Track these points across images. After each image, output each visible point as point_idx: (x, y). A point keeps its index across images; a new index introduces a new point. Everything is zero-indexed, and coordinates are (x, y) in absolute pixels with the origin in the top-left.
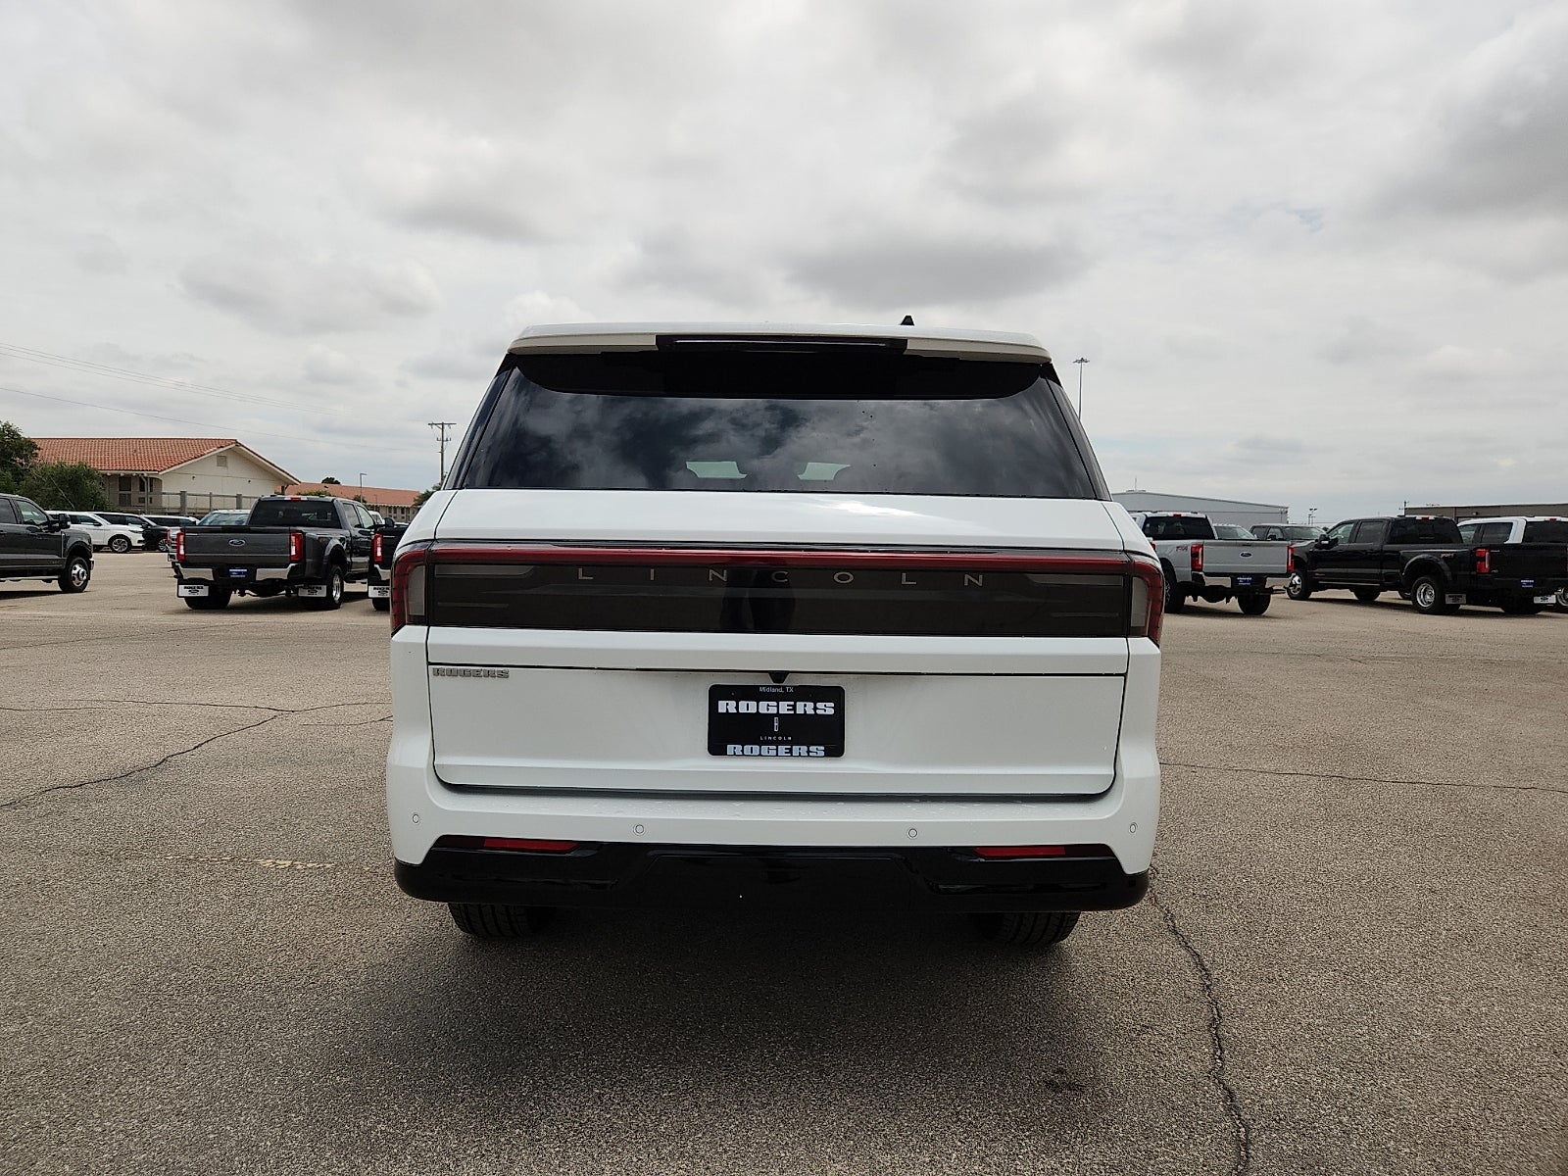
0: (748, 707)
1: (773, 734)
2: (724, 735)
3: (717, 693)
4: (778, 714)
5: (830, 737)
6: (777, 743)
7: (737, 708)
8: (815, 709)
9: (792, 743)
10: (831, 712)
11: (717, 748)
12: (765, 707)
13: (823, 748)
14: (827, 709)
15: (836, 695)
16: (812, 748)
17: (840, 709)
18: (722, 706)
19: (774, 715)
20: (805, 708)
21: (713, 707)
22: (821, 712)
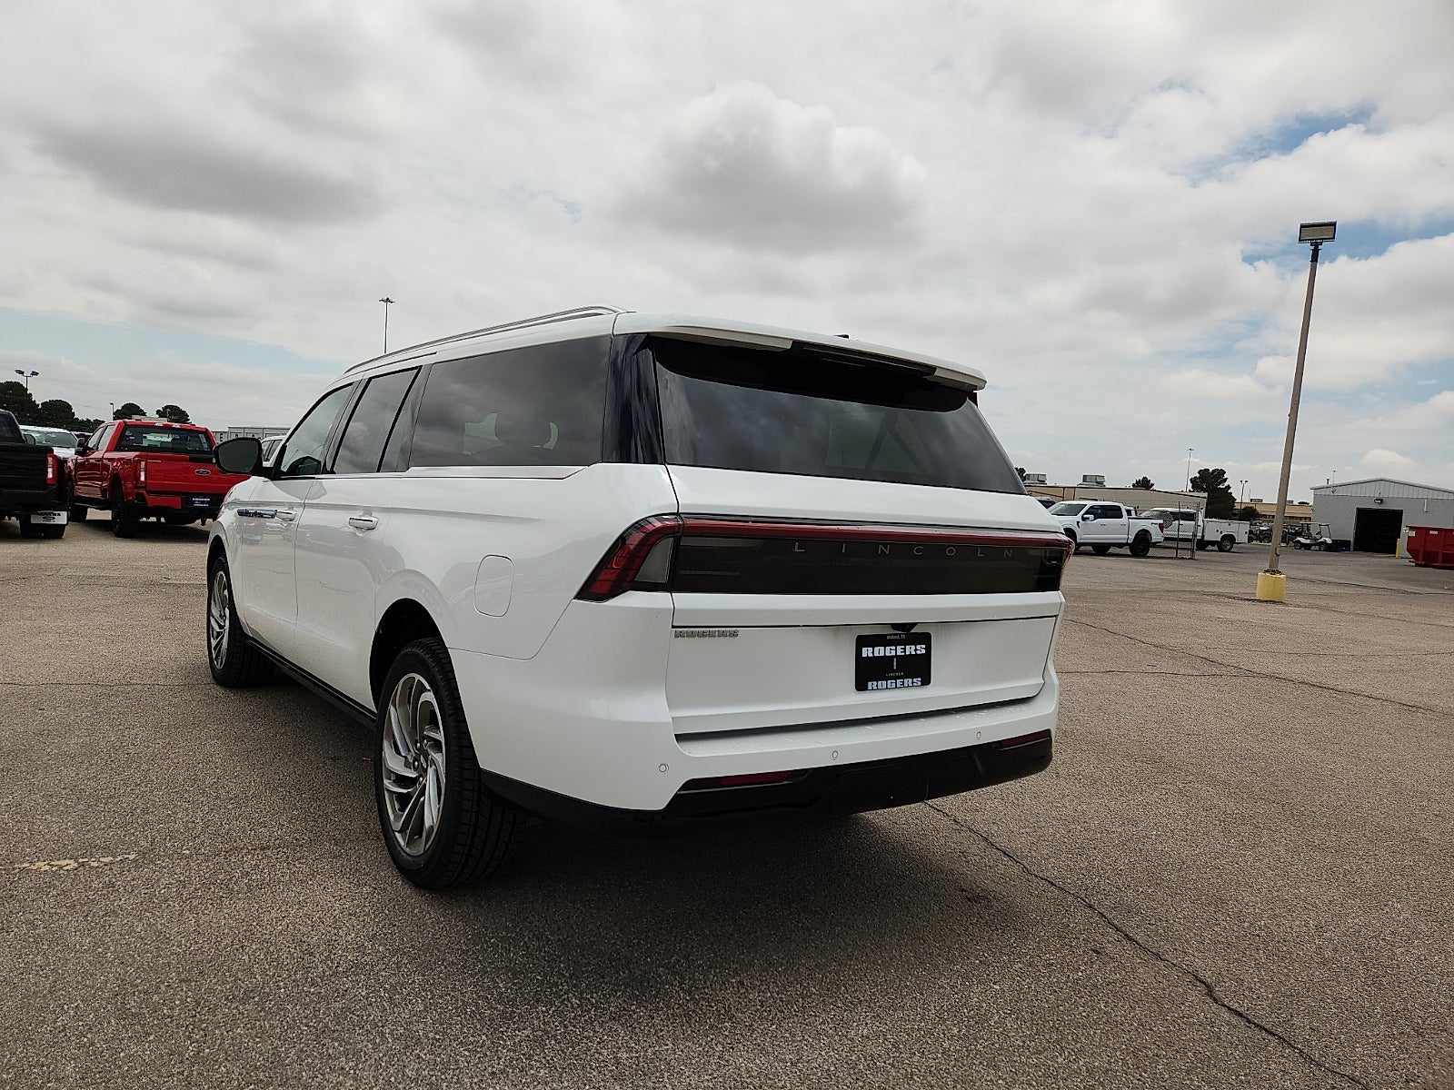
0: (880, 651)
1: (894, 671)
2: (867, 674)
3: (862, 642)
4: (896, 656)
5: (919, 670)
6: (896, 678)
7: (873, 653)
8: (916, 650)
9: (904, 677)
10: (924, 651)
11: (861, 686)
12: (889, 651)
13: (918, 680)
14: (921, 649)
15: (925, 639)
16: (915, 680)
17: (928, 649)
18: (867, 652)
19: (893, 657)
20: (910, 650)
21: (859, 652)
22: (918, 652)
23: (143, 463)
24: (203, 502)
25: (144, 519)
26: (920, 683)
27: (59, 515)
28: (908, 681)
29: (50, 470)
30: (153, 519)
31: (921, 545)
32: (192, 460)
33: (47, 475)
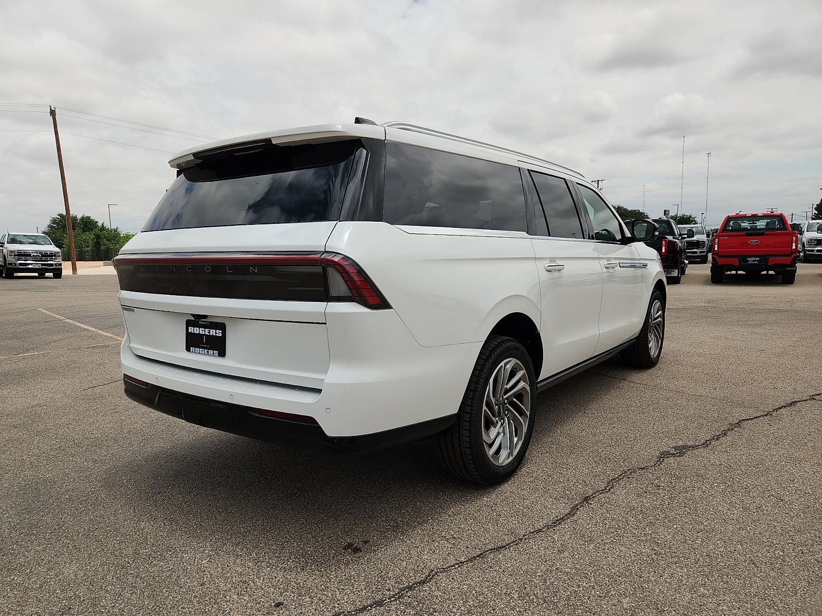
0: (197, 330)
1: (203, 344)
2: (192, 342)
3: (189, 324)
4: (205, 335)
5: (218, 346)
6: (204, 348)
7: (194, 330)
8: (216, 333)
9: (209, 349)
10: (220, 335)
11: (188, 348)
12: (201, 331)
13: (217, 352)
14: (219, 333)
15: (222, 327)
16: (214, 352)
17: (224, 334)
18: (191, 329)
20: (213, 332)
21: (187, 330)
22: (217, 335)
23: (717, 240)
24: (754, 261)
25: (729, 273)
26: (217, 355)
27: (674, 271)
28: (211, 352)
29: (664, 248)
30: (734, 272)
31: (190, 265)
32: (747, 235)
33: (662, 251)
